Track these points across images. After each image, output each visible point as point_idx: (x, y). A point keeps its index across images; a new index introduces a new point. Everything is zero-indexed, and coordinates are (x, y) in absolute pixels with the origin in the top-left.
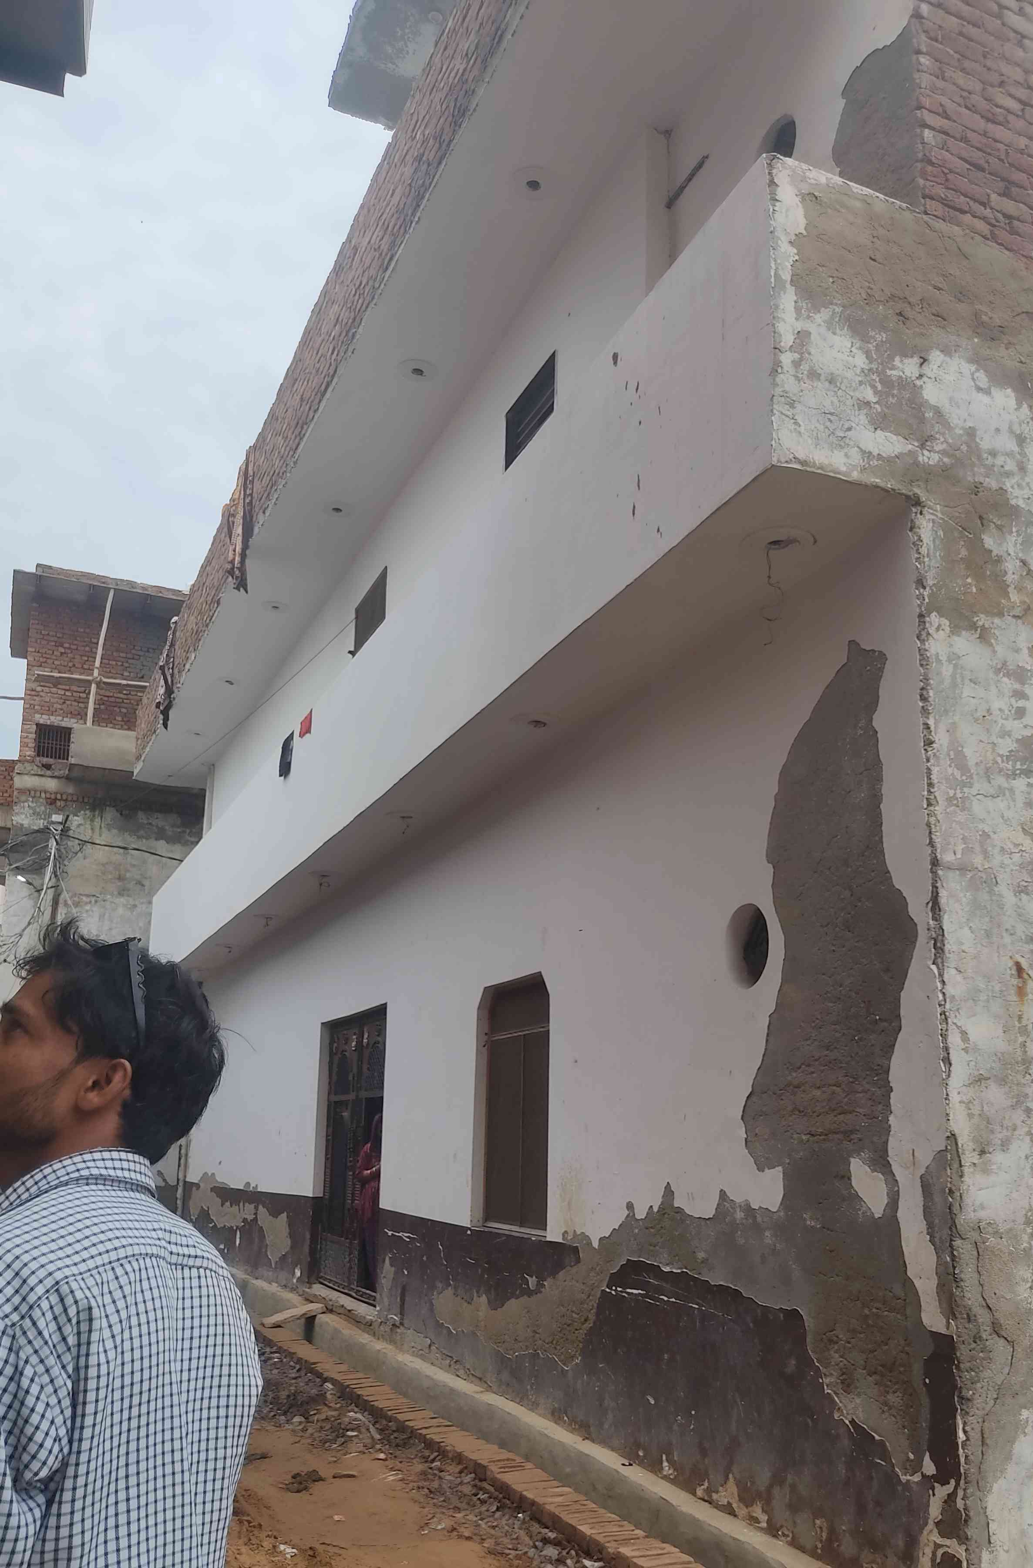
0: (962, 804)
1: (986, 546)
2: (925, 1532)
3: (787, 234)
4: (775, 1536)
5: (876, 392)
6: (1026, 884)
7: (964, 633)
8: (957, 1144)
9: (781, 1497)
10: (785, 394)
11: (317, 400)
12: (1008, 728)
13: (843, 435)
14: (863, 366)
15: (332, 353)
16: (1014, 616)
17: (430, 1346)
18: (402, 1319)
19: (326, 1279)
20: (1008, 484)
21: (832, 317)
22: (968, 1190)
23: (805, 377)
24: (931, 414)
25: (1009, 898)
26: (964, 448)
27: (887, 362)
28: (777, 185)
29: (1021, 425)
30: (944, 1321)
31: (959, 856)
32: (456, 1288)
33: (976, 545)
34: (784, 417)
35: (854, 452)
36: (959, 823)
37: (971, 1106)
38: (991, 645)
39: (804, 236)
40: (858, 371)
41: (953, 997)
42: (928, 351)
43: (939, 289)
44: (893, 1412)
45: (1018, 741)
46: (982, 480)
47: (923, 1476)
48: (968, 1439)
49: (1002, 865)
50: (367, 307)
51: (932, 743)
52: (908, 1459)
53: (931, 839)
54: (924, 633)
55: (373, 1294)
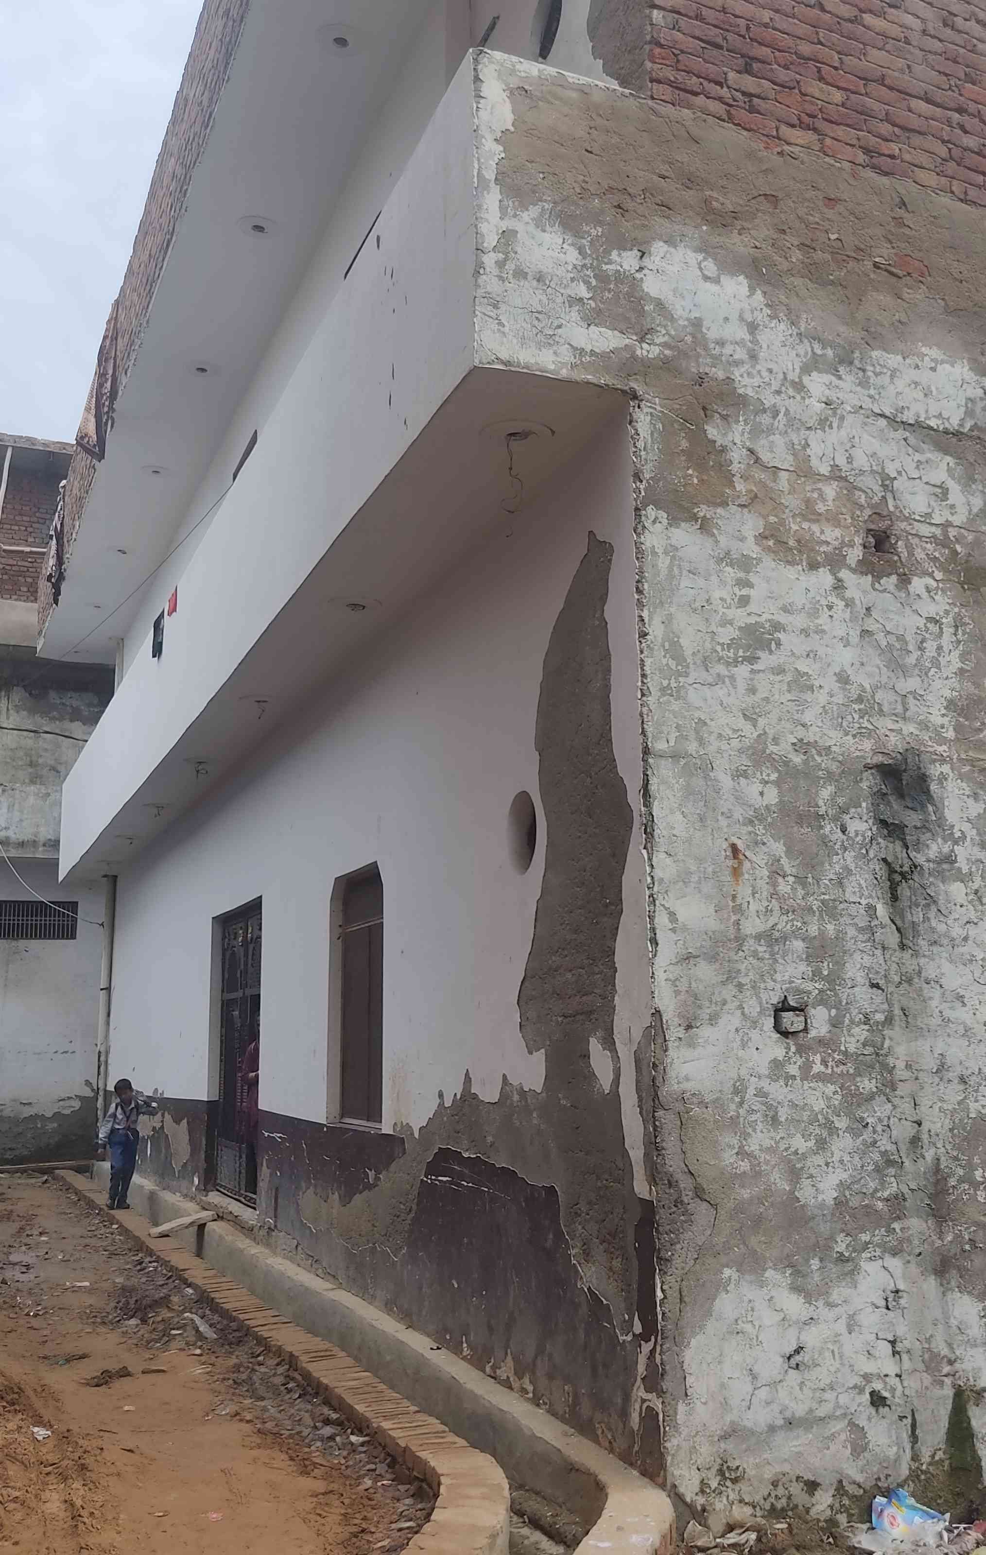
0: (678, 693)
1: (710, 436)
2: (635, 1389)
3: (492, 131)
4: (538, 1405)
5: (589, 288)
6: (745, 768)
7: (683, 524)
8: (662, 1020)
9: (542, 1367)
10: (487, 296)
11: (161, 259)
12: (730, 617)
13: (552, 333)
14: (575, 262)
15: (171, 209)
16: (740, 506)
17: (297, 1247)
18: (275, 1222)
19: (221, 1186)
20: (737, 373)
21: (542, 214)
22: (671, 1063)
23: (510, 277)
24: (652, 307)
25: (726, 782)
26: (689, 339)
27: (603, 256)
28: (482, 81)
29: (752, 313)
30: (648, 1187)
31: (672, 744)
32: (315, 1186)
33: (698, 437)
34: (487, 318)
35: (564, 349)
36: (674, 712)
37: (677, 983)
38: (713, 535)
39: (512, 133)
40: (570, 268)
41: (662, 879)
42: (649, 242)
43: (664, 177)
44: (616, 1276)
45: (740, 628)
46: (707, 370)
47: (634, 1335)
48: (665, 1297)
49: (719, 751)
50: (194, 164)
51: (646, 634)
52: (625, 1320)
53: (643, 729)
54: (640, 527)
55: (254, 1196)
